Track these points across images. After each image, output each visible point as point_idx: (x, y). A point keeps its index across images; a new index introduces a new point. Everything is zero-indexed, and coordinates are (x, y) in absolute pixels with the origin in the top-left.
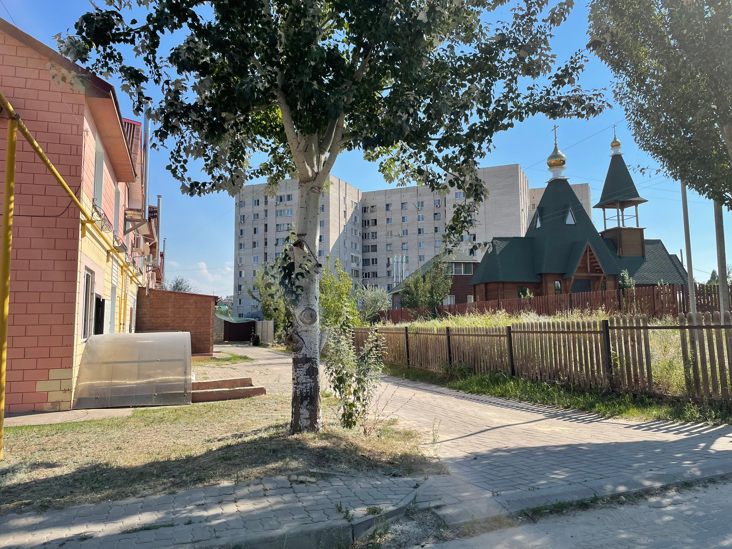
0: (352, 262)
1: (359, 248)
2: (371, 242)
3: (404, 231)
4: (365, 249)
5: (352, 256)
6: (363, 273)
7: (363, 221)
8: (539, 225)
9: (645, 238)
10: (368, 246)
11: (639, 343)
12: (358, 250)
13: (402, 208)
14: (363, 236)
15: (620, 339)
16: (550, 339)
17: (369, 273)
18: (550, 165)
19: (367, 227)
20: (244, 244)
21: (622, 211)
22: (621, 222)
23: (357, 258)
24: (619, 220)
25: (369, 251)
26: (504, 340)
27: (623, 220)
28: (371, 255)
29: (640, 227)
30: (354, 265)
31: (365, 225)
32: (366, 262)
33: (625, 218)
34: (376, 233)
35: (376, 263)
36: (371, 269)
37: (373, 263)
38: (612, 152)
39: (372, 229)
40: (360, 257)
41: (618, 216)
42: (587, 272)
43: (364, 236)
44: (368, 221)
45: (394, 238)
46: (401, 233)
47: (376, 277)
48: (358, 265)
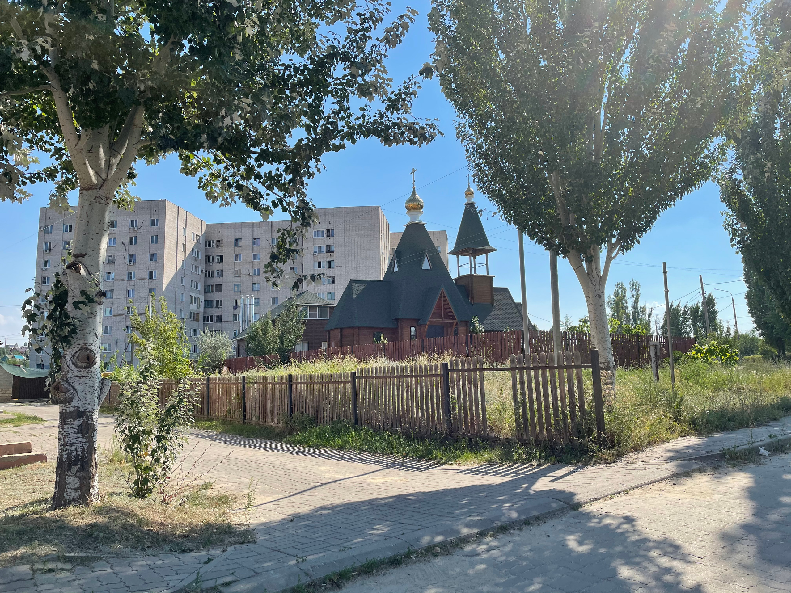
0: (191, 303)
1: (200, 287)
2: (215, 281)
3: (255, 270)
4: (208, 289)
5: (191, 296)
6: (204, 317)
7: (206, 256)
8: (396, 269)
9: (495, 285)
10: (212, 286)
11: (476, 386)
12: (199, 289)
13: (254, 244)
14: (206, 274)
15: (458, 382)
16: (393, 384)
17: (211, 316)
18: (408, 209)
19: (211, 264)
20: (48, 278)
21: (474, 258)
22: (473, 269)
23: (197, 299)
24: (471, 267)
25: (212, 291)
26: (349, 386)
27: (475, 268)
28: (215, 296)
29: (490, 275)
30: (193, 307)
31: (209, 261)
32: (208, 304)
33: (477, 265)
34: (222, 271)
35: (221, 305)
36: (214, 311)
37: (217, 305)
38: (466, 201)
39: (217, 266)
40: (202, 298)
41: (471, 263)
42: (440, 317)
43: (208, 274)
44: (213, 257)
45: (244, 278)
46: (251, 272)
47: (221, 321)
48: (198, 307)
